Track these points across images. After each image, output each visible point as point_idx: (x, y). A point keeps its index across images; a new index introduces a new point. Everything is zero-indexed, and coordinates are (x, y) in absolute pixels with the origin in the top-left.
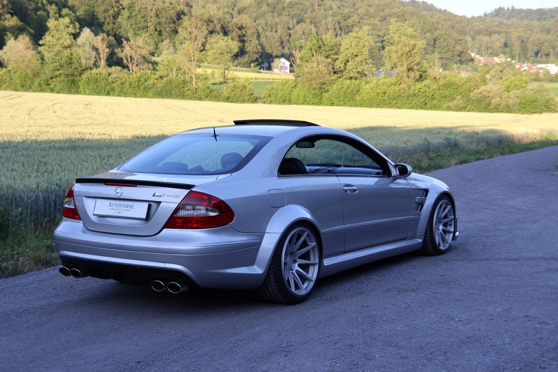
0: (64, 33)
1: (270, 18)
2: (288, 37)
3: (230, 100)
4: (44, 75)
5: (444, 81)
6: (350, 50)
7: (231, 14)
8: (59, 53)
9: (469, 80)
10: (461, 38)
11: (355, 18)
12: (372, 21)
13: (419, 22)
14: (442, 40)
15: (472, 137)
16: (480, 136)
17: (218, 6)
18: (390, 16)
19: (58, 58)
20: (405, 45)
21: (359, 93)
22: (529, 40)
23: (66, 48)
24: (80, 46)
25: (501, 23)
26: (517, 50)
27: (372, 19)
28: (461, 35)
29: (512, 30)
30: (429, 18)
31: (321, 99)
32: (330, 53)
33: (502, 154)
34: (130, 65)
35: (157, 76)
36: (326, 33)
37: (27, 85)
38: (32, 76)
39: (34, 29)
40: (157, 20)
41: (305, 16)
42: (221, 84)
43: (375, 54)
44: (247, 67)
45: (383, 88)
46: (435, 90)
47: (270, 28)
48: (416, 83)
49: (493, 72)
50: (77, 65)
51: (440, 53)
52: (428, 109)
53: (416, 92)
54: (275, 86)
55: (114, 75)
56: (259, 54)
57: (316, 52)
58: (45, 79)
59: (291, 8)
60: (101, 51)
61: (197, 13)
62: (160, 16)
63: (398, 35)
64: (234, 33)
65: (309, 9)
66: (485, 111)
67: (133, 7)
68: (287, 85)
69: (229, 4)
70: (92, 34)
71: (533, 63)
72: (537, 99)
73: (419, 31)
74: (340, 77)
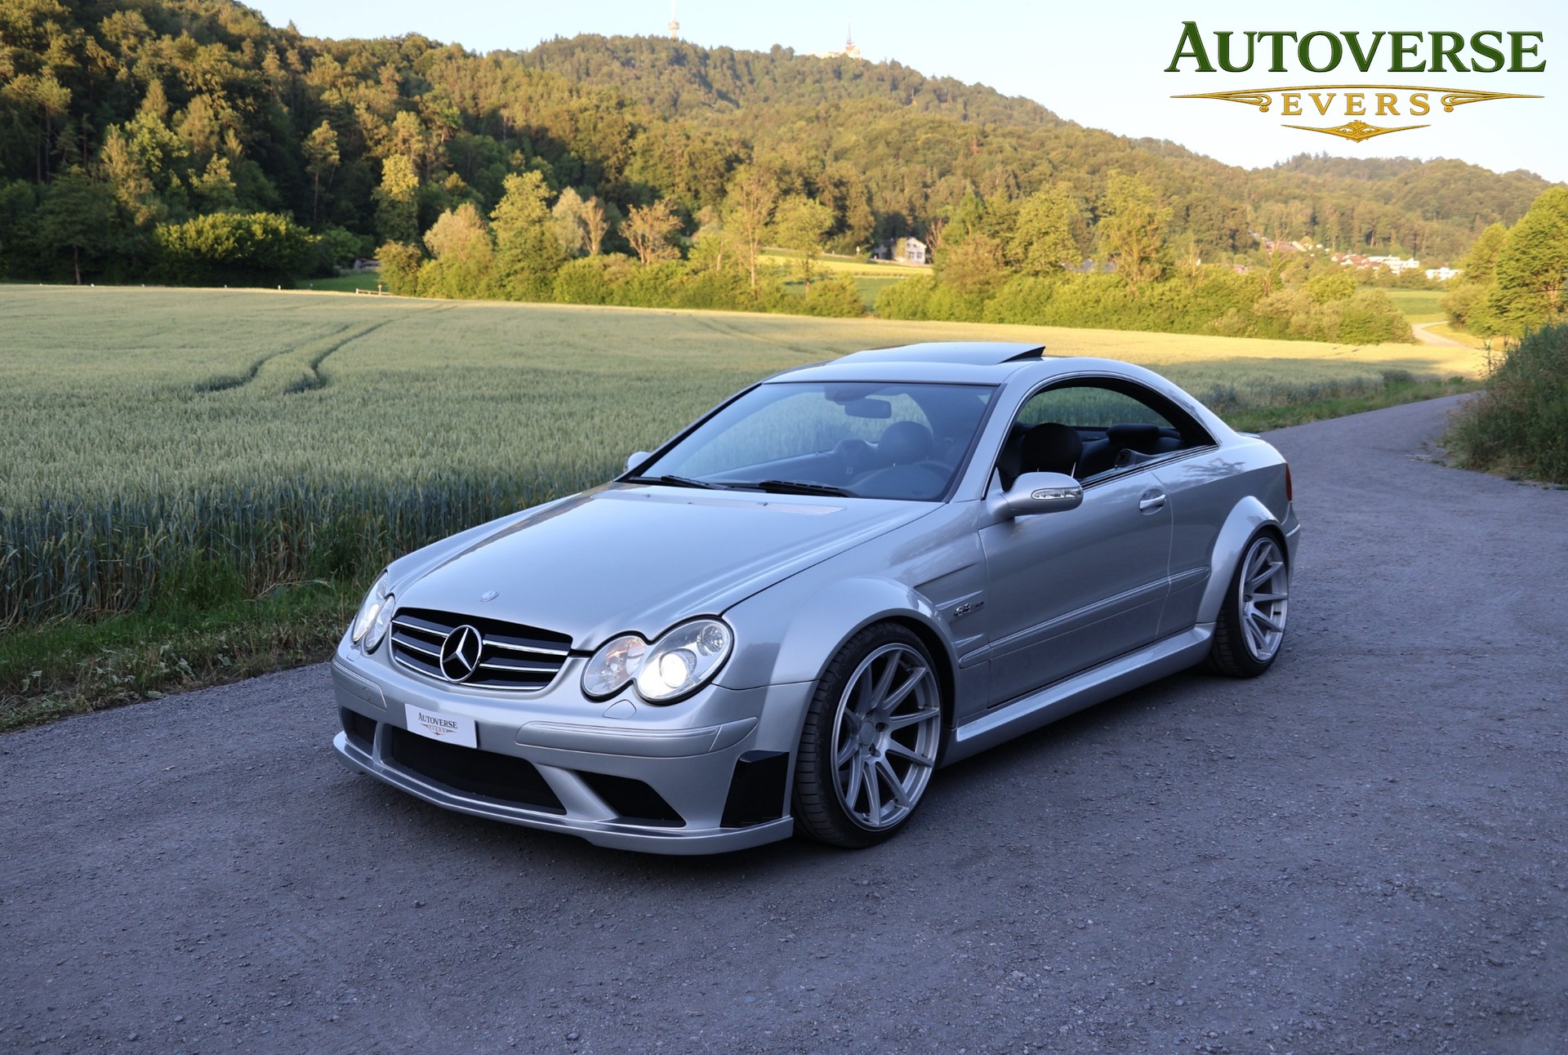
0: (531, 198)
1: (891, 168)
2: (922, 201)
3: (816, 312)
4: (495, 271)
5: (1206, 282)
6: (1035, 224)
7: (823, 161)
8: (521, 233)
9: (1251, 281)
10: (1233, 206)
11: (1044, 167)
12: (1075, 173)
13: (1160, 177)
14: (1200, 208)
15: (1262, 384)
16: (1276, 382)
17: (799, 146)
18: (1107, 164)
19: (520, 240)
20: (1135, 215)
21: (1050, 301)
22: (1355, 213)
23: (534, 222)
24: (557, 219)
25: (1305, 181)
26: (1333, 230)
27: (1075, 170)
28: (1234, 200)
29: (1324, 194)
30: (1177, 170)
31: (982, 310)
32: (997, 228)
33: (1318, 417)
34: (641, 251)
35: (687, 270)
36: (992, 194)
37: (469, 288)
38: (476, 273)
39: (483, 193)
40: (691, 173)
41: (954, 163)
42: (800, 283)
43: (1079, 232)
44: (848, 254)
45: (1095, 292)
46: (1188, 297)
47: (891, 185)
48: (1155, 284)
49: (1291, 267)
50: (551, 252)
51: (1196, 232)
52: (1175, 332)
53: (1154, 301)
54: (897, 286)
55: (613, 269)
56: (871, 230)
57: (974, 225)
58: (498, 276)
59: (929, 149)
60: (592, 227)
61: (761, 160)
62: (697, 165)
63: (1122, 197)
64: (826, 193)
65: (962, 152)
66: (1280, 338)
67: (650, 150)
68: (920, 286)
69: (819, 142)
70: (579, 198)
71: (1362, 253)
72: (1372, 316)
73: (1161, 192)
74: (1016, 272)
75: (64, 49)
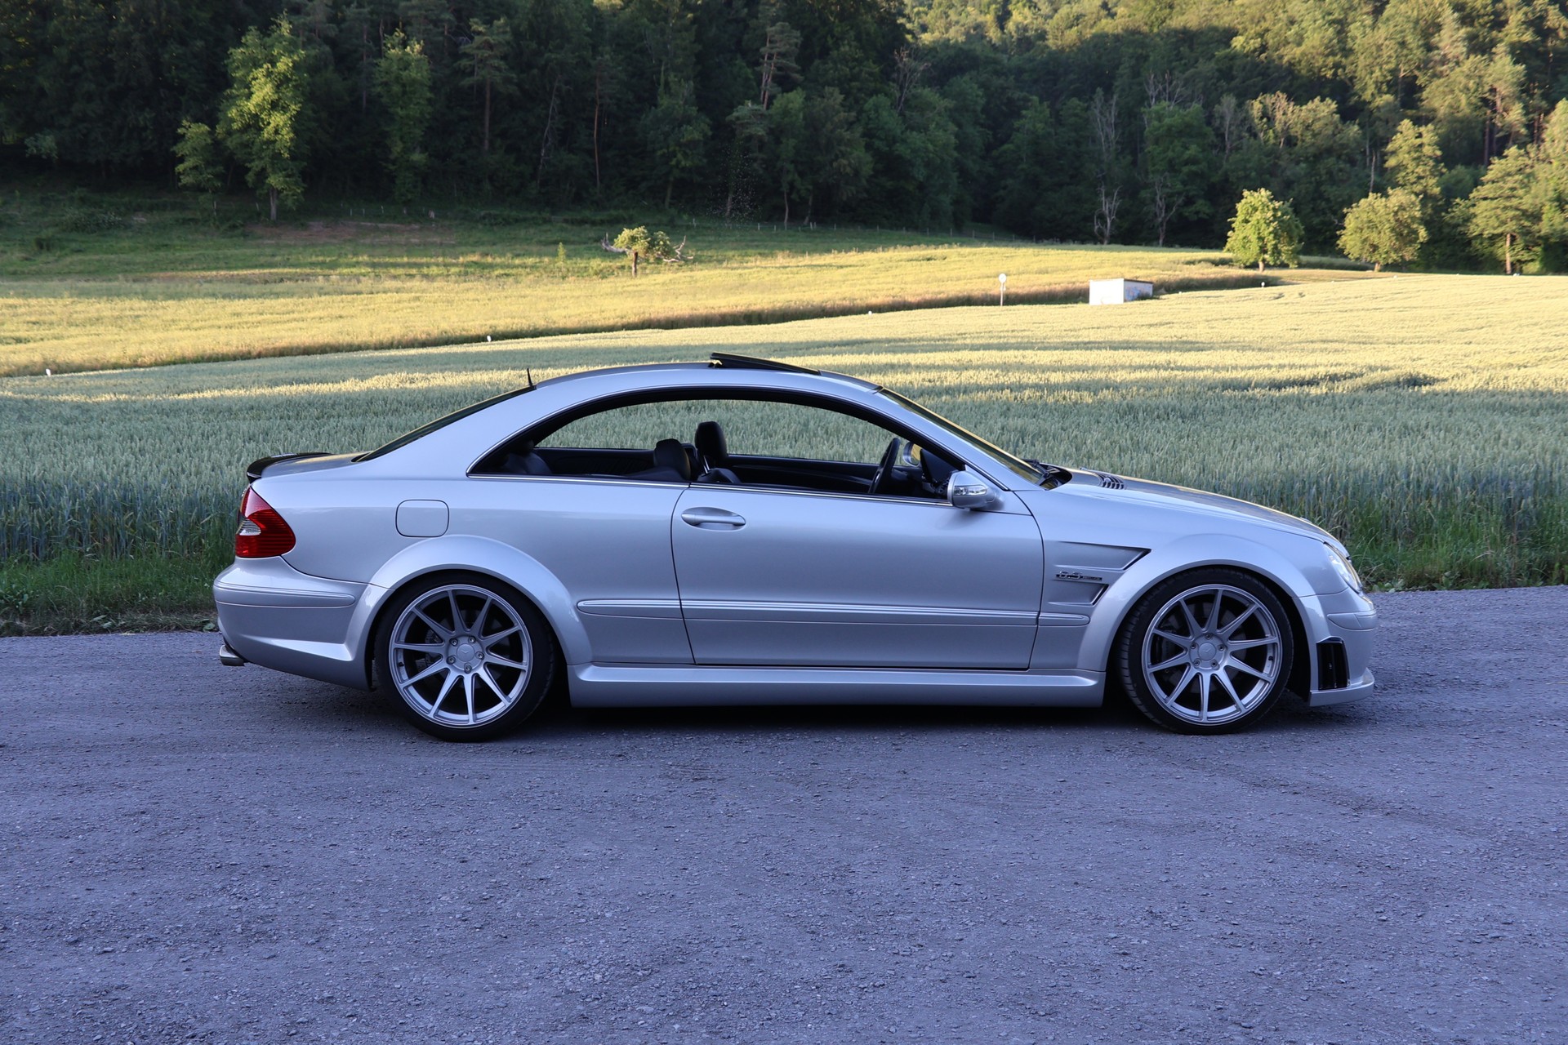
75: (1524, 23)
